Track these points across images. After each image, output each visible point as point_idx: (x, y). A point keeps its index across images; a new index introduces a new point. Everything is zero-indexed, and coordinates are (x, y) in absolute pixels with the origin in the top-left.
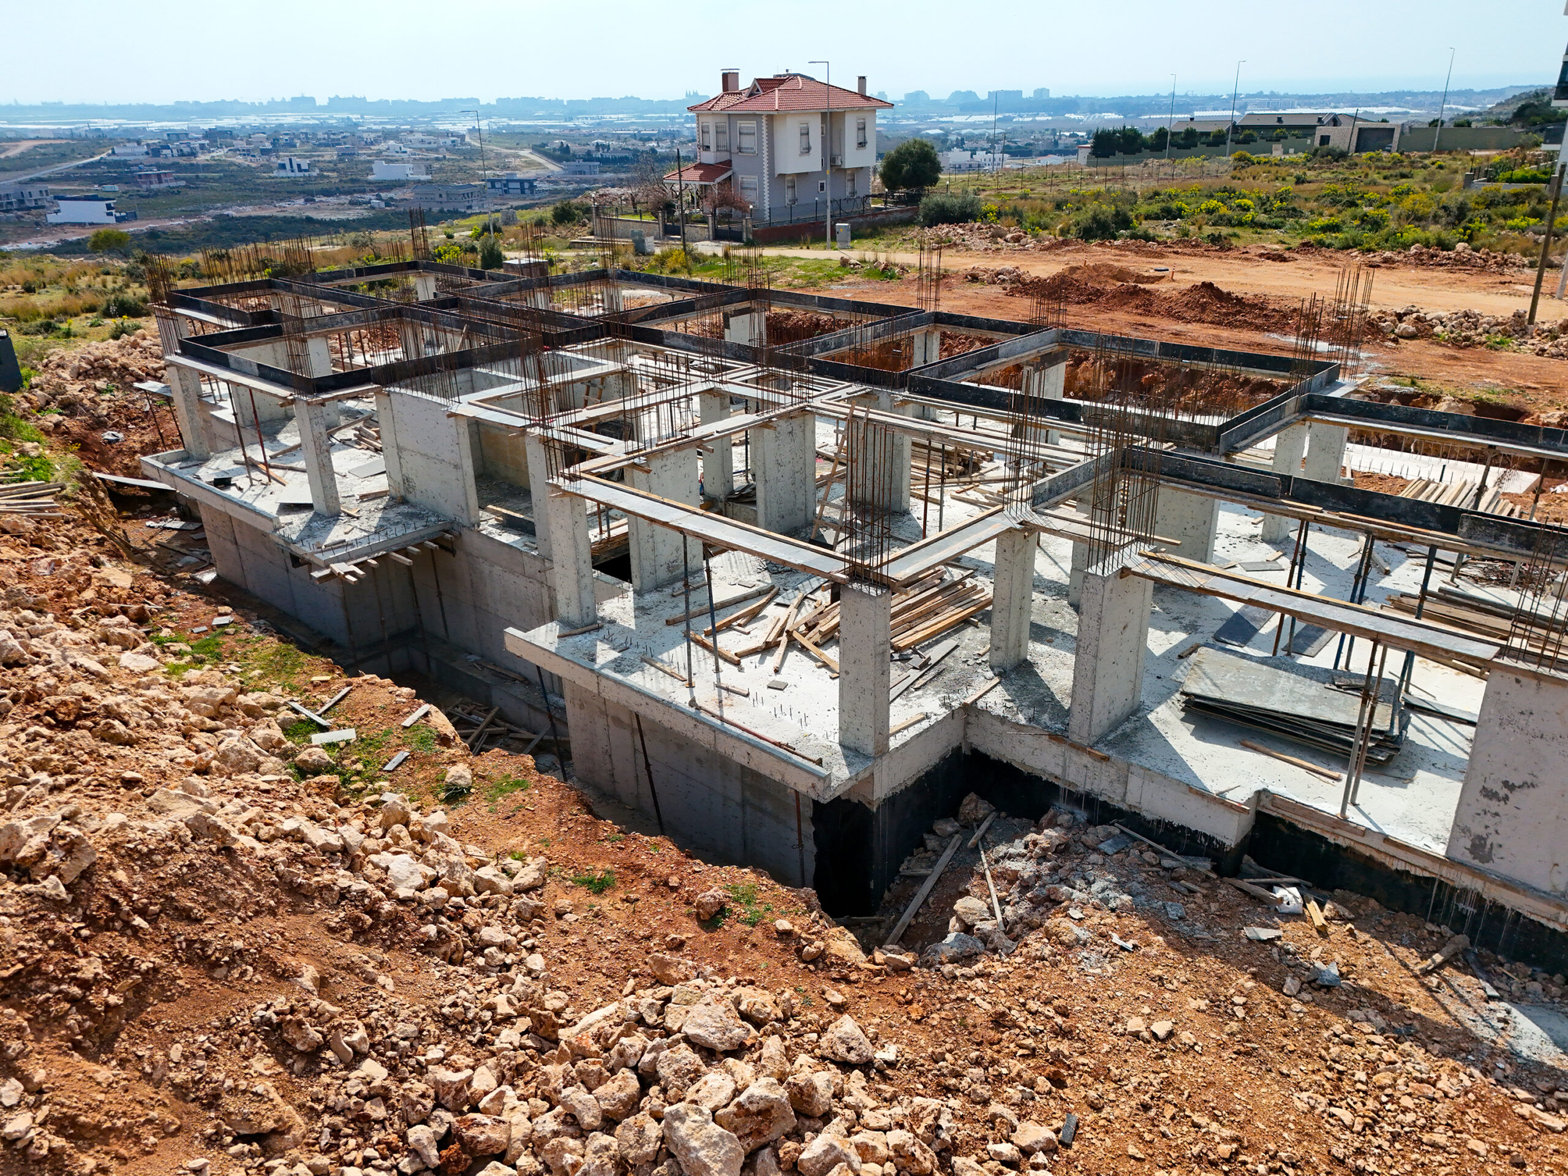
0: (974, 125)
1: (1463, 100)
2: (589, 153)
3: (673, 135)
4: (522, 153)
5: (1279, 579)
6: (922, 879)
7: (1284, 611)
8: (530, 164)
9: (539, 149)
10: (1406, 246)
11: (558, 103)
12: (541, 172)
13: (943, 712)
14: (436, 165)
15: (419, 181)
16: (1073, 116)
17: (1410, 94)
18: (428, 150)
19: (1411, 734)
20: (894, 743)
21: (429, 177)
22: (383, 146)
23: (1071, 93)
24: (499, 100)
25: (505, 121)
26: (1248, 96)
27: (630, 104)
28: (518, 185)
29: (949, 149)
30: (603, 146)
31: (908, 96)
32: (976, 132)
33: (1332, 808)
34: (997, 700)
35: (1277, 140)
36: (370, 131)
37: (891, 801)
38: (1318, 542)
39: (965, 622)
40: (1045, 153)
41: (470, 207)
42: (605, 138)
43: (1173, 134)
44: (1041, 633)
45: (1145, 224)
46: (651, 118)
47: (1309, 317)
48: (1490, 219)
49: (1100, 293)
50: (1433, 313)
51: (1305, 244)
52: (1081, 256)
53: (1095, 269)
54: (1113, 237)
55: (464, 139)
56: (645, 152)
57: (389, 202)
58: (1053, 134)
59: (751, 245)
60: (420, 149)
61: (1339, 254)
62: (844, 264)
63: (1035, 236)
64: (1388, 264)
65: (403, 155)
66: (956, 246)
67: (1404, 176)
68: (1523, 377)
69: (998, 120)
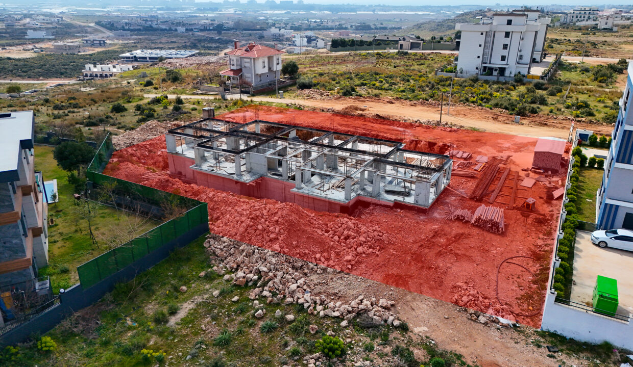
0: (276, 15)
1: (447, 10)
2: (123, 27)
3: (156, 18)
4: (90, 25)
6: (356, 215)
7: (396, 178)
9: (98, 23)
10: (419, 99)
12: (105, 35)
13: (356, 195)
16: (313, 12)
17: (430, 6)
18: (49, 23)
19: (411, 192)
20: (352, 198)
21: (54, 37)
22: (25, 21)
25: (74, 8)
26: (376, 6)
28: (98, 42)
29: (270, 28)
30: (128, 23)
32: (278, 19)
33: (402, 200)
34: (362, 193)
35: (388, 44)
37: (352, 205)
38: (400, 169)
39: (354, 184)
40: (306, 30)
41: (79, 52)
43: (357, 41)
44: (366, 185)
45: (358, 89)
46: (141, 8)
47: (399, 121)
48: (438, 89)
49: (354, 115)
50: (423, 120)
51: (397, 98)
52: (345, 102)
53: (350, 107)
54: (352, 95)
55: (62, 18)
56: (147, 27)
57: (42, 49)
58: (308, 20)
59: (253, 95)
60: (44, 23)
61: (405, 101)
62: (287, 105)
63: (332, 94)
64: (415, 105)
65: (37, 26)
66: (312, 98)
67: (422, 64)
68: (437, 135)
69: (286, 13)
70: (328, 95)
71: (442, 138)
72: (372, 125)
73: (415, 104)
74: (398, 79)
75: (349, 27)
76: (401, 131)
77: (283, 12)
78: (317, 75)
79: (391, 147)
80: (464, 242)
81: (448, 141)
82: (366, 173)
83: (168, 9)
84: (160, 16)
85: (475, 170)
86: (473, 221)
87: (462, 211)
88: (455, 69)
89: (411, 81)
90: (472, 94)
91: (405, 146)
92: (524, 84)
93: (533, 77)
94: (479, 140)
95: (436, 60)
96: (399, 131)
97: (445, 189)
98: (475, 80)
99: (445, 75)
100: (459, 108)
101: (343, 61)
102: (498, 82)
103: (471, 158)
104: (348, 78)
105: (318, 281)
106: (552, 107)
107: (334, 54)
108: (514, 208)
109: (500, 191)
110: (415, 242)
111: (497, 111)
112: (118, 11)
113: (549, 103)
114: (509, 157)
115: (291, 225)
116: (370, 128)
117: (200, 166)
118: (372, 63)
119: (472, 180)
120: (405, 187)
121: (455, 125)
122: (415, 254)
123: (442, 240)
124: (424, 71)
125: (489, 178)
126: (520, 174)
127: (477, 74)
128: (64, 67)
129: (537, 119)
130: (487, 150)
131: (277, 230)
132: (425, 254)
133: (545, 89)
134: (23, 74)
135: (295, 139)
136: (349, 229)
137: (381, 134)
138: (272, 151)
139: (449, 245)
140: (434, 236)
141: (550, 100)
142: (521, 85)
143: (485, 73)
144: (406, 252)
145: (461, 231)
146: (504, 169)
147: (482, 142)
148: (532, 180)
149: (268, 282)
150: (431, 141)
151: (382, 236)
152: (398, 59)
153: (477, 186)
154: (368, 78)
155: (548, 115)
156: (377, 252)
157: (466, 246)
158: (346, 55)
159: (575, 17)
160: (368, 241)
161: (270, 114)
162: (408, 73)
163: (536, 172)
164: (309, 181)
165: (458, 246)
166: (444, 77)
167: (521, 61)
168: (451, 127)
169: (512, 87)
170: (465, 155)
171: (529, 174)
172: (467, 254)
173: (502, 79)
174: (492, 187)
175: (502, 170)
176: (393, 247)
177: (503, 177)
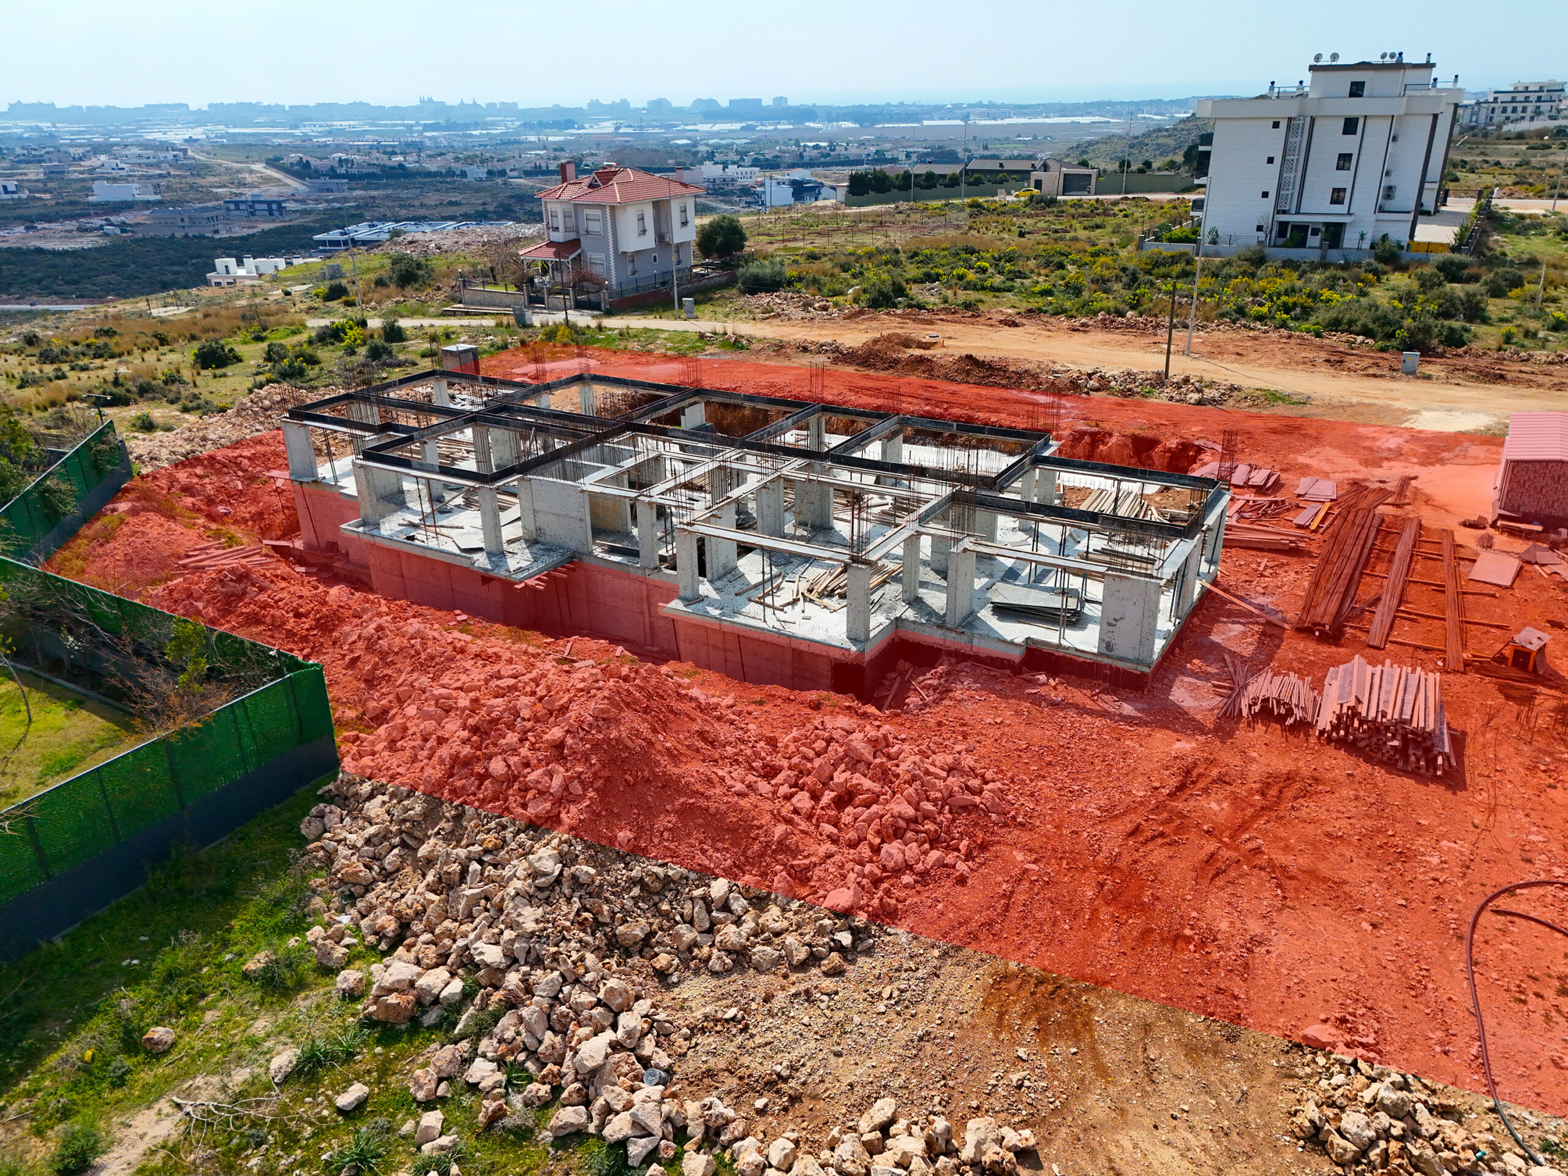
0: (717, 134)
1: (1154, 110)
2: (332, 169)
3: (418, 147)
4: (254, 167)
5: (1029, 549)
6: (886, 697)
7: (1031, 561)
8: (268, 180)
9: (274, 163)
10: (1096, 313)
11: (279, 108)
12: (283, 190)
13: (888, 622)
14: (164, 182)
15: (148, 202)
16: (812, 125)
17: (1109, 103)
18: (151, 165)
19: (1086, 611)
20: (872, 635)
21: (159, 197)
22: (94, 162)
23: (808, 102)
24: (210, 106)
25: (221, 129)
26: (970, 106)
27: (358, 109)
28: (265, 206)
29: (701, 163)
30: (346, 161)
31: (651, 103)
32: (724, 142)
33: (1055, 641)
34: (910, 614)
35: (1001, 182)
36: (73, 145)
37: (870, 662)
38: (1044, 528)
39: (884, 582)
40: (793, 166)
41: (217, 232)
42: (346, 152)
43: (916, 176)
44: (924, 584)
45: (914, 290)
46: (386, 125)
47: (1035, 376)
48: (1152, 284)
49: (897, 361)
50: (1111, 371)
51: (1030, 311)
52: (875, 324)
53: (888, 339)
54: (895, 306)
55: (185, 151)
56: (393, 168)
57: (123, 227)
58: (797, 145)
59: (609, 313)
60: (139, 165)
61: (1052, 320)
62: (702, 336)
63: (836, 305)
64: (1084, 328)
65: (122, 173)
66: (779, 315)
67: (1098, 227)
68: (1159, 417)
69: (742, 128)
70: (824, 308)
71: (1175, 425)
72: (953, 387)
73: (1083, 325)
74: (1032, 263)
75: (902, 157)
76: (1045, 406)
77: (737, 126)
78: (801, 260)
79: (1011, 454)
80: (1303, 814)
81: (1193, 431)
82: (926, 542)
83: (450, 126)
84: (428, 143)
85: (1299, 527)
86: (1326, 720)
87: (1277, 680)
88: (1195, 233)
89: (1069, 267)
90: (1255, 295)
91: (1060, 451)
92: (1403, 268)
93: (1430, 247)
94: (1297, 428)
95: (1137, 215)
96: (1036, 404)
97: (1206, 594)
98: (1259, 260)
99: (1167, 249)
100: (1217, 335)
101: (879, 224)
102: (1324, 265)
103: (1278, 485)
104: (886, 263)
105: (708, 1009)
106: (1506, 328)
107: (855, 210)
108: (1467, 664)
109: (1400, 602)
110: (1110, 814)
111: (1337, 340)
112: (330, 133)
113: (1494, 317)
114: (1406, 481)
115: (613, 761)
116: (946, 397)
117: (377, 526)
118: (958, 227)
119: (1293, 560)
120: (1064, 592)
121: (1212, 384)
122: (1111, 869)
123: (1214, 806)
124: (1103, 243)
125: (1355, 555)
126: (1459, 540)
127: (1260, 243)
128: (174, 268)
129: (1468, 361)
130: (1328, 460)
131: (557, 782)
132: (1155, 873)
133: (1475, 279)
134: (66, 288)
135: (697, 433)
136: (854, 762)
137: (981, 415)
138: (609, 470)
139: (1243, 827)
140: (1181, 787)
141: (1494, 307)
142: (1394, 271)
143: (1282, 241)
144: (1075, 863)
145: (1282, 765)
146: (1400, 523)
147: (1305, 436)
148: (1505, 558)
149: (496, 1018)
150: (1142, 433)
151: (980, 792)
152: (1030, 216)
153: (1316, 585)
154: (944, 261)
155: (1499, 349)
156: (962, 867)
157: (1310, 830)
158: (887, 213)
159: (1498, 111)
160: (927, 816)
161: (647, 363)
162: (1060, 246)
163: (1513, 533)
164: (730, 574)
165: (1282, 832)
166: (1165, 253)
167: (1389, 205)
168: (1199, 391)
169: (1371, 276)
170: (1258, 478)
171: (1490, 538)
172: (1323, 869)
173: (1334, 255)
174: (1367, 589)
175: (1393, 525)
176: (1025, 837)
177: (1402, 549)
